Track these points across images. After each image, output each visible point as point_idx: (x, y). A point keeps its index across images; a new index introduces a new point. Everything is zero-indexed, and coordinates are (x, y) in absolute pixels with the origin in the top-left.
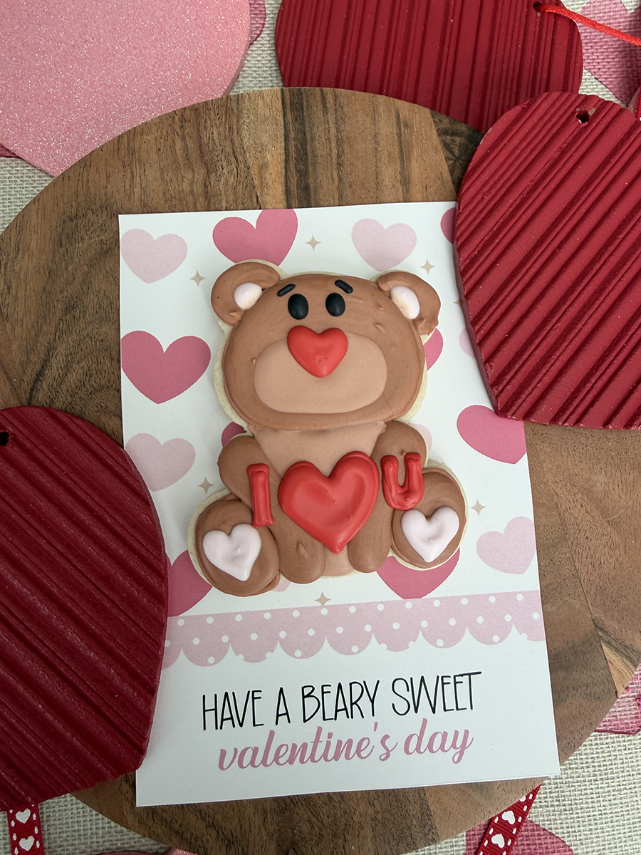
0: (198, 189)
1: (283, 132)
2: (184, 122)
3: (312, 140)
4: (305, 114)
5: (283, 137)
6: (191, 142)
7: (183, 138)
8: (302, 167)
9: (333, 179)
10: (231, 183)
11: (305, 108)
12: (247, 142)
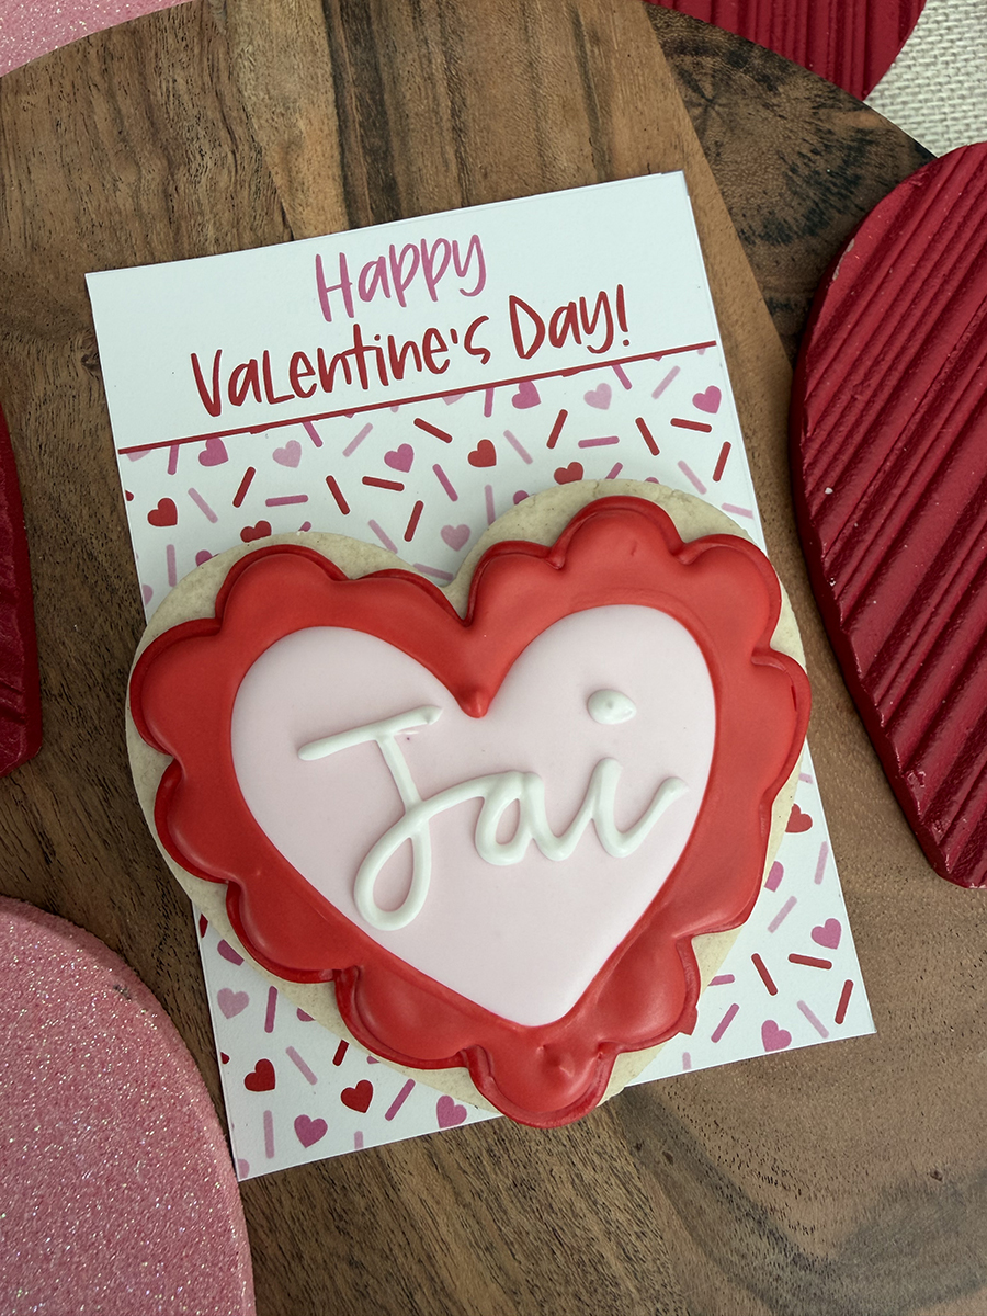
0: (152, 204)
1: (328, 68)
2: (108, 61)
3: (395, 80)
4: (374, 27)
5: (331, 79)
6: (128, 101)
7: (111, 95)
8: (377, 142)
9: (446, 163)
10: (222, 185)
11: (372, 14)
12: (253, 94)
